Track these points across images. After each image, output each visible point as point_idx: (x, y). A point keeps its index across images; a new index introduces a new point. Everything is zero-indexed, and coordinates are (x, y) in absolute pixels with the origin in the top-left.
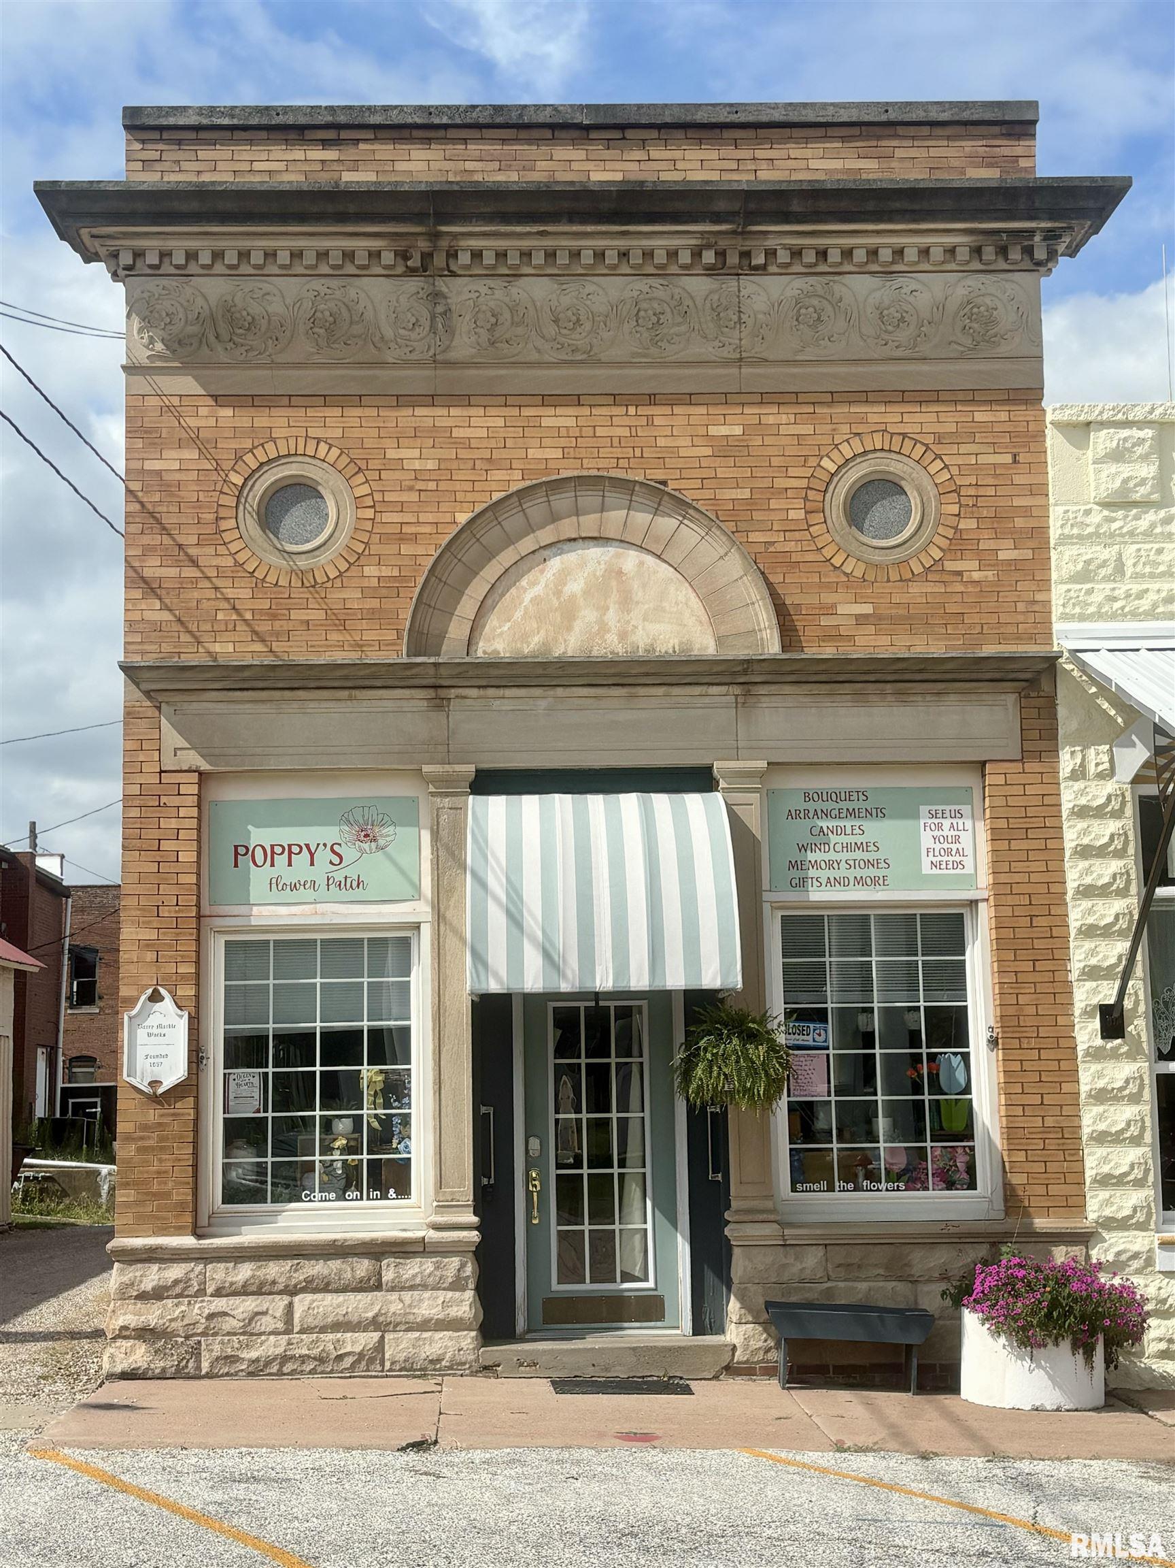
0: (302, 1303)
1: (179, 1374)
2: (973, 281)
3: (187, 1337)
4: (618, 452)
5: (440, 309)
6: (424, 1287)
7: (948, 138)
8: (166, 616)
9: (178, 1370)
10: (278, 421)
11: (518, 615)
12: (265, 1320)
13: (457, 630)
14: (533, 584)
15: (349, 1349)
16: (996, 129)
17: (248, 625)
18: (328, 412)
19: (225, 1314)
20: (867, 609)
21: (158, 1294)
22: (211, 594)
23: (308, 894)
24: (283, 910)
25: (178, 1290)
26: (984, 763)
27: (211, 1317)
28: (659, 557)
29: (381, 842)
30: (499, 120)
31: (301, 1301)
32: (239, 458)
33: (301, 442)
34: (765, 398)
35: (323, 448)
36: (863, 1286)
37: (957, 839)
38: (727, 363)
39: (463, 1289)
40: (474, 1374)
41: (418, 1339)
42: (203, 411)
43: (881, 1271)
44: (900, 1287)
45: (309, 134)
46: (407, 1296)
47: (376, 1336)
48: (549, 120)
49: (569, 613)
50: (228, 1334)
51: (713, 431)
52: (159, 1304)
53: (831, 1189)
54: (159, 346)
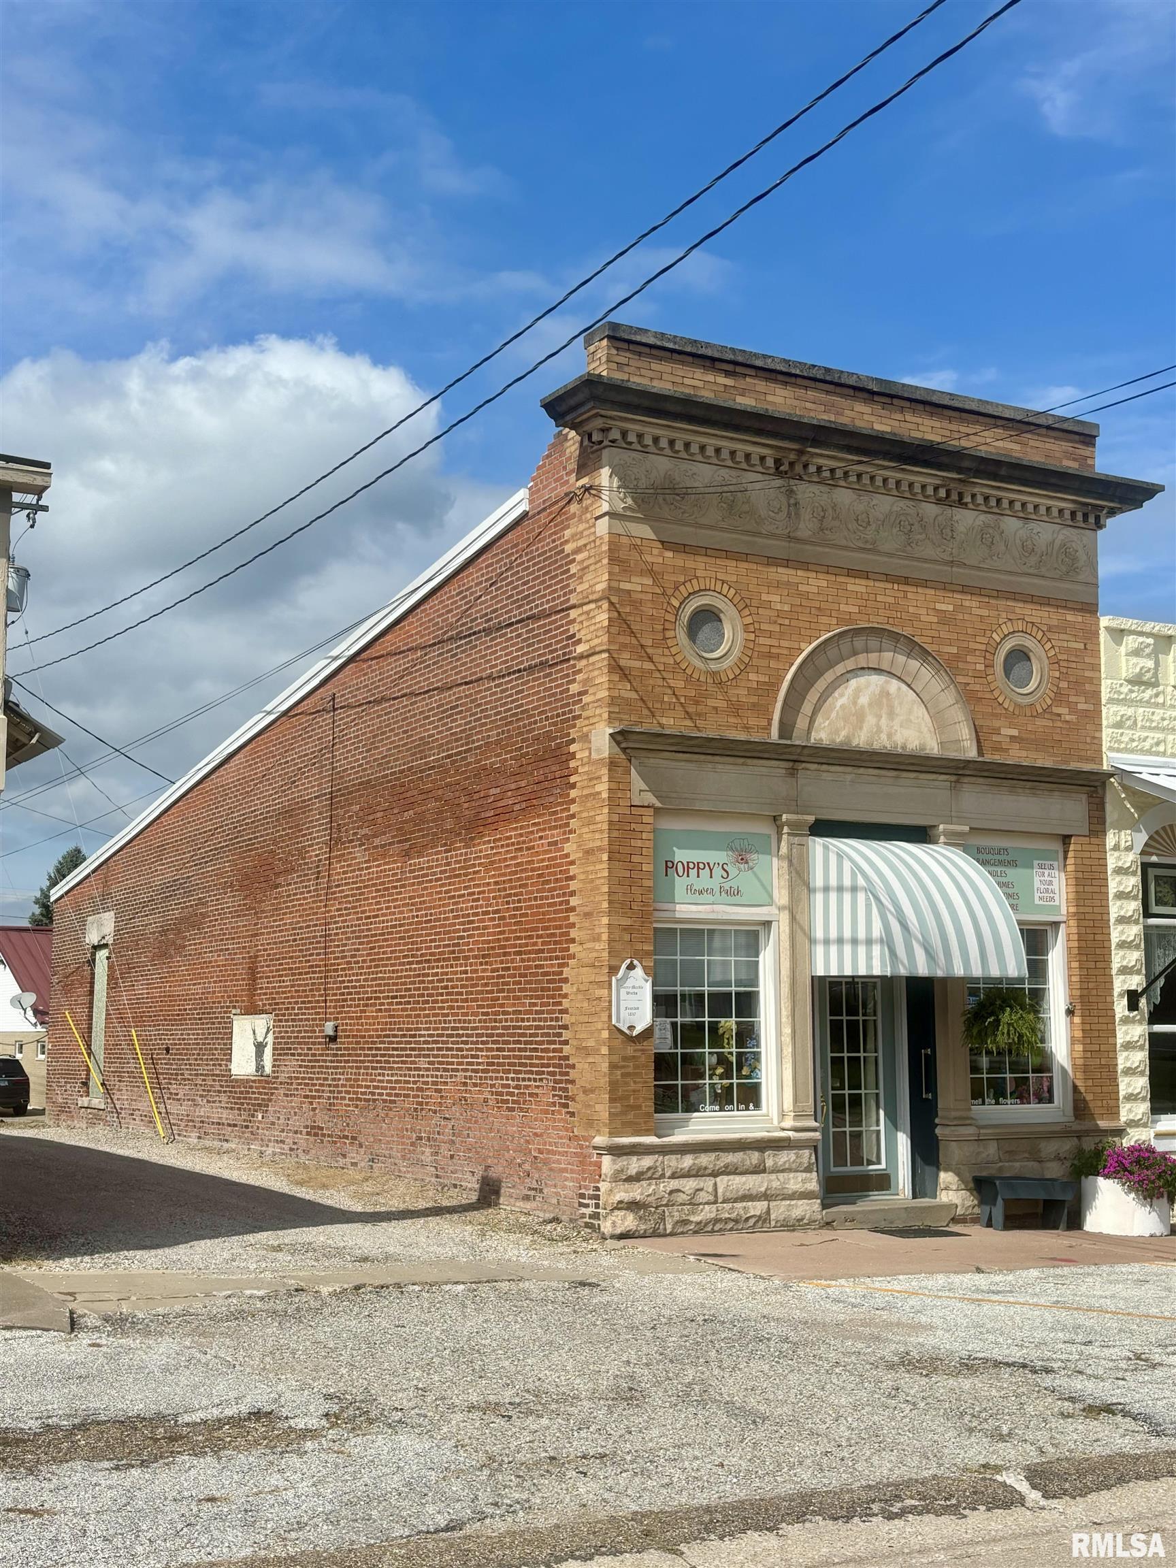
0: (722, 1181)
1: (655, 1234)
2: (1068, 532)
3: (657, 1208)
4: (888, 613)
5: (792, 501)
6: (790, 1170)
7: (1055, 438)
8: (634, 695)
9: (654, 1231)
10: (699, 564)
11: (834, 715)
12: (702, 1194)
13: (801, 723)
14: (842, 695)
15: (752, 1213)
16: (1077, 437)
17: (683, 707)
18: (728, 562)
19: (678, 1191)
20: (1015, 732)
21: (637, 1178)
22: (660, 682)
23: (709, 898)
24: (693, 908)
25: (649, 1174)
26: (1070, 836)
27: (671, 1192)
28: (909, 686)
29: (751, 864)
30: (828, 378)
31: (722, 1180)
32: (676, 588)
33: (713, 581)
34: (965, 589)
35: (726, 587)
36: (1017, 1164)
37: (1051, 883)
38: (947, 563)
39: (811, 1171)
40: (821, 1228)
41: (789, 1205)
42: (655, 552)
43: (1027, 1155)
44: (1035, 1164)
45: (718, 365)
46: (781, 1176)
47: (766, 1203)
48: (855, 384)
49: (860, 717)
50: (681, 1204)
51: (938, 606)
52: (638, 1184)
53: (983, 1103)
54: (629, 501)
